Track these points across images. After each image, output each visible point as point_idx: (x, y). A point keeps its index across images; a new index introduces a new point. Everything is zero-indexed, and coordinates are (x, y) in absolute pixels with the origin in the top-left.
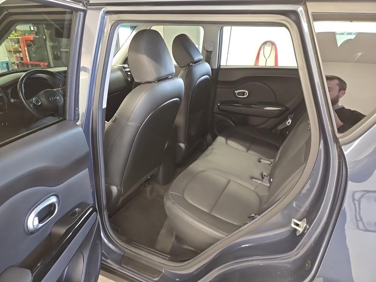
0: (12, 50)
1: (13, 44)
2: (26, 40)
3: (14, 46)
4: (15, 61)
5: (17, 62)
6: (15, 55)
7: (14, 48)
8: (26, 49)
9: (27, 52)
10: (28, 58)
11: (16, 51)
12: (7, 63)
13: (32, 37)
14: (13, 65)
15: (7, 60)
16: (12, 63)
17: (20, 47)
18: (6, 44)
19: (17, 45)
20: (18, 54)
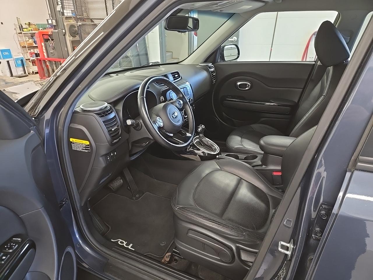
0: (27, 46)
1: (26, 39)
2: (43, 35)
3: (28, 41)
4: (29, 57)
5: (32, 59)
6: (29, 51)
7: (28, 43)
8: (43, 44)
9: (44, 48)
10: (45, 54)
11: (31, 47)
12: (22, 60)
13: (50, 31)
14: (28, 61)
15: (22, 56)
16: (26, 60)
17: (35, 42)
18: (19, 40)
19: (31, 40)
20: (32, 50)
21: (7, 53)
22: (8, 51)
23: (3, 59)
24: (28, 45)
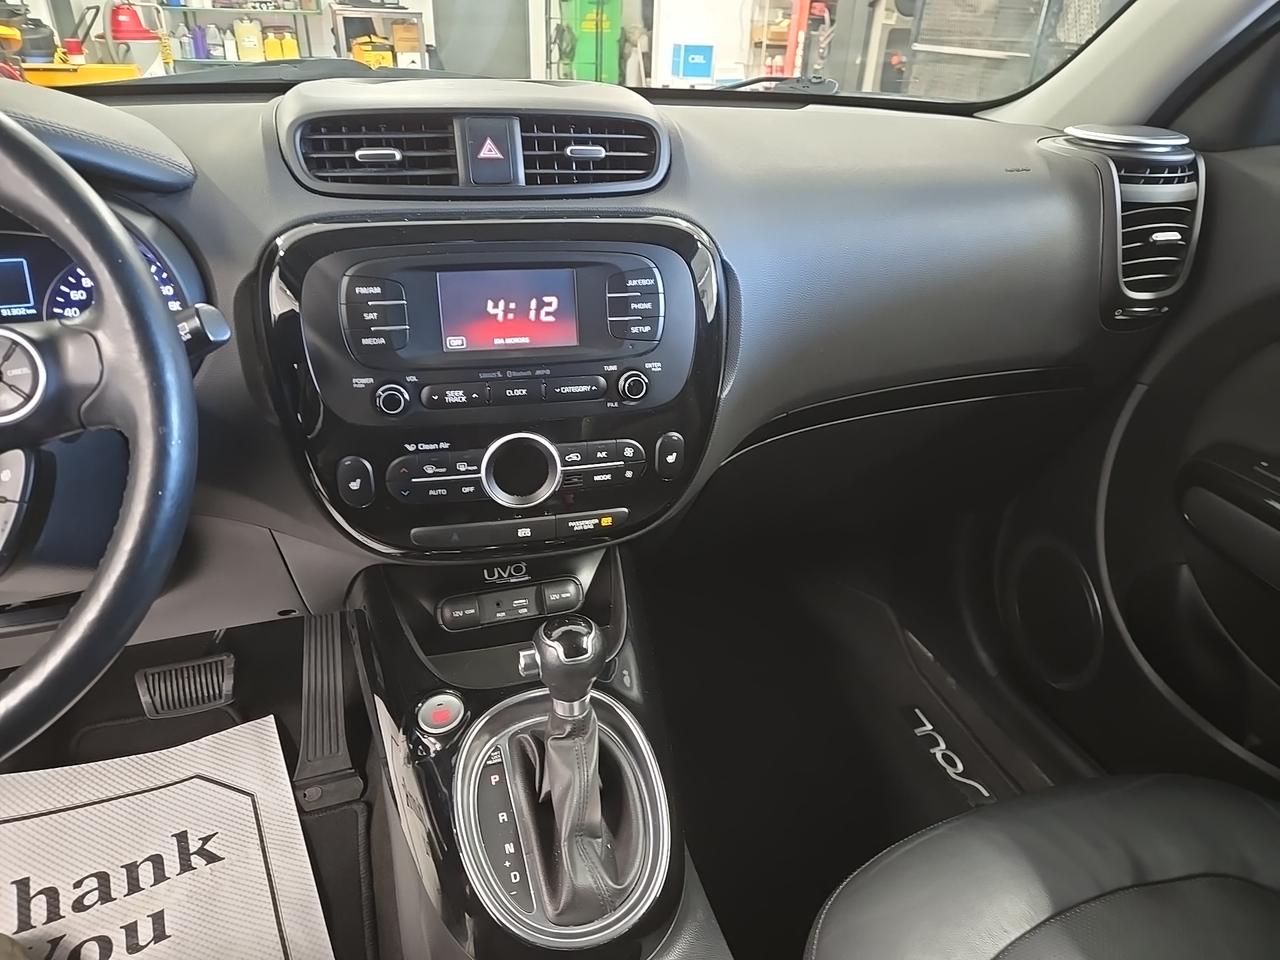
0: (765, 42)
2: (812, 2)
7: (771, 33)
8: (801, 36)
9: (800, 51)
20: (779, 59)
21: (699, 59)
22: (707, 51)
23: (684, 75)
24: (770, 40)
